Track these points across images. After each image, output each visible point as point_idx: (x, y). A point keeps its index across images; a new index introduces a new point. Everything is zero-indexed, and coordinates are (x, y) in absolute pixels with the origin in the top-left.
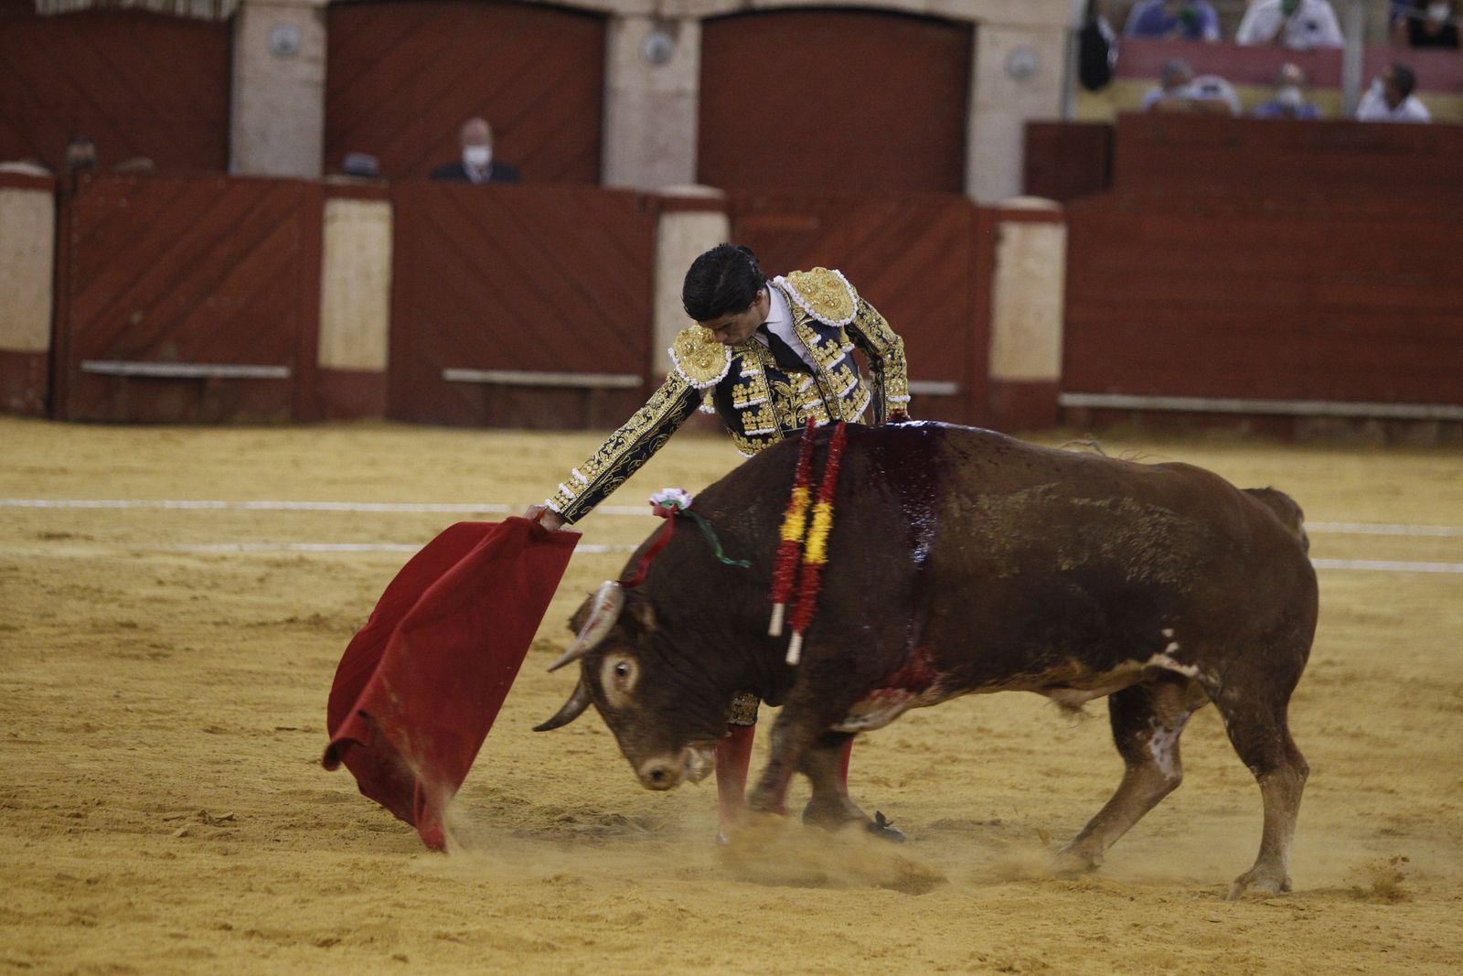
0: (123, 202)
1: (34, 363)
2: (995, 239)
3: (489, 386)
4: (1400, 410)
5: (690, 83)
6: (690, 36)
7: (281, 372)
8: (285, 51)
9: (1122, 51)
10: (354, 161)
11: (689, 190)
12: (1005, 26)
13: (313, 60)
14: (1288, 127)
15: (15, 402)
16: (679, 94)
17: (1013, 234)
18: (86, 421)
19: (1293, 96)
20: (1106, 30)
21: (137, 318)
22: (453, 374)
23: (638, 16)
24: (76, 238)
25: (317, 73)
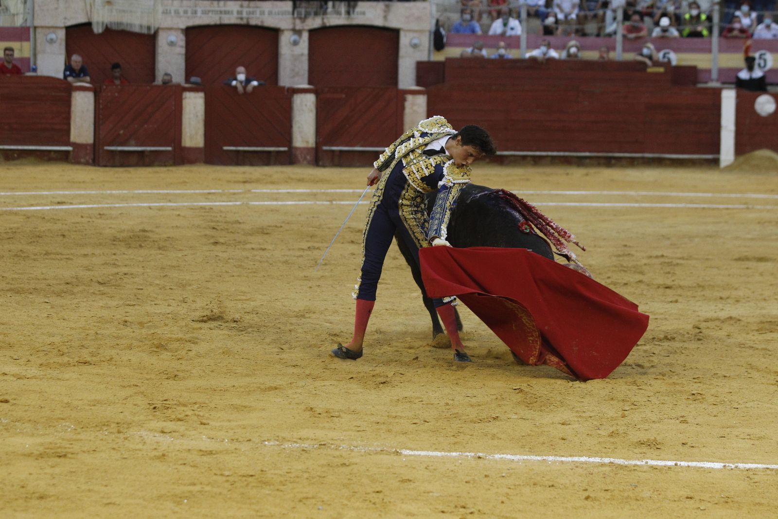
0: (116, 94)
1: (88, 148)
2: (404, 100)
3: (238, 151)
4: (538, 153)
5: (306, 51)
6: (305, 36)
7: (169, 149)
8: (172, 44)
9: (447, 38)
10: (193, 79)
11: (306, 86)
12: (410, 31)
13: (182, 47)
14: (502, 61)
15: (82, 160)
16: (302, 55)
17: (409, 98)
18: (105, 166)
19: (502, 51)
20: (443, 32)
21: (121, 132)
22: (225, 148)
23: (288, 30)
24: (101, 106)
25: (183, 51)
